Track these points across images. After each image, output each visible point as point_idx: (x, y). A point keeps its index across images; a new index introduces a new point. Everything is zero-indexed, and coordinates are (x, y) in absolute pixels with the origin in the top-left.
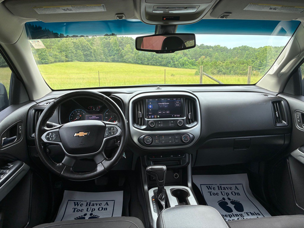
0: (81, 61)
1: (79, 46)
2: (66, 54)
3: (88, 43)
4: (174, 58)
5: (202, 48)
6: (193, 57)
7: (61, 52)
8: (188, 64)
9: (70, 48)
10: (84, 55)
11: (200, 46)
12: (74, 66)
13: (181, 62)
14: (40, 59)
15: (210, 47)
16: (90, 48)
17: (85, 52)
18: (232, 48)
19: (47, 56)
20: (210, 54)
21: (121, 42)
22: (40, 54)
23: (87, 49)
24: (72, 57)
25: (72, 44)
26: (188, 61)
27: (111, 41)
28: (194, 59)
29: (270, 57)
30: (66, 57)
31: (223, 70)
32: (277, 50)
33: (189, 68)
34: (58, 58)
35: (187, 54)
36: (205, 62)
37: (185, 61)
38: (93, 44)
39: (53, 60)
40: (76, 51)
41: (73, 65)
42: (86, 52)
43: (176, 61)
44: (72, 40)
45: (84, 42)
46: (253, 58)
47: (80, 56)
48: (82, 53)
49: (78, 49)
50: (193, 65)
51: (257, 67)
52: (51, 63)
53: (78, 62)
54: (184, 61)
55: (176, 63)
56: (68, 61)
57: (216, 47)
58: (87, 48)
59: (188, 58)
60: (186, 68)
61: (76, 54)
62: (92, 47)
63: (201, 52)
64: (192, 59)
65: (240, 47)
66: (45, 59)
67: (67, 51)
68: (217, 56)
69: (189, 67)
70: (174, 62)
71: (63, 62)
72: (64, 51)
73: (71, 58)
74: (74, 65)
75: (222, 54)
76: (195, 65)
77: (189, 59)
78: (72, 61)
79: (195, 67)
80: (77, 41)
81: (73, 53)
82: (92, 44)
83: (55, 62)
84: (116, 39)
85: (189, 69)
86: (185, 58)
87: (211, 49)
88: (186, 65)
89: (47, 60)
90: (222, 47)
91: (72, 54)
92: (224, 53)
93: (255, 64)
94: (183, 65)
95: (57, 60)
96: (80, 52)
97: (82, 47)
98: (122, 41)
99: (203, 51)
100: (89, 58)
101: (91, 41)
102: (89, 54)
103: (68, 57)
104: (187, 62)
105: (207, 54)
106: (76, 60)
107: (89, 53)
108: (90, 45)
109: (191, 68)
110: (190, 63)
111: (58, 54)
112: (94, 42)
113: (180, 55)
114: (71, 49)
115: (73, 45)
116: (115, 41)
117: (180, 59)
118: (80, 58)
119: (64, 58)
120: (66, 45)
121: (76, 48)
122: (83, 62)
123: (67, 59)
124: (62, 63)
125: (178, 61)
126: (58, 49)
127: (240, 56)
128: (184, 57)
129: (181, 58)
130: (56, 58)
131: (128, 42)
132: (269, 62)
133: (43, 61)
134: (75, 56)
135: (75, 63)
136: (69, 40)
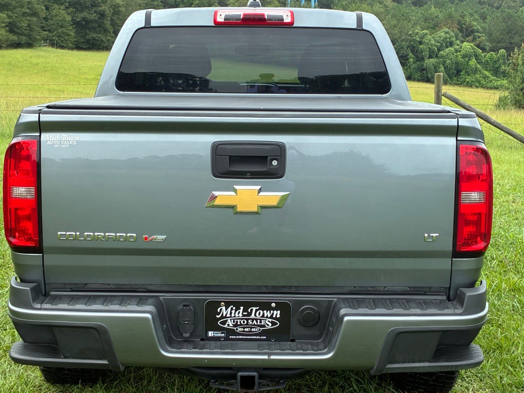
0: (62, 47)
2: (9, 17)
4: (420, 43)
6: (498, 42)
8: (476, 71)
10: (75, 23)
12: (37, 64)
13: (448, 62)
17: (82, 11)
24: (31, 30)
26: (476, 56)
28: (502, 51)
30: (11, 31)
33: (483, 87)
35: (473, 32)
37: (464, 57)
40: (47, 8)
41: (35, 61)
42: (85, 14)
43: (430, 57)
47: (62, 27)
48: (69, 18)
50: (496, 72)
53: (50, 49)
54: (460, 59)
55: (429, 62)
56: (17, 45)
59: (478, 46)
60: (469, 85)
61: (46, 19)
64: (495, 49)
67: (15, 8)
69: (479, 82)
70: (423, 59)
73: (29, 36)
74: (39, 61)
76: (505, 75)
77: (484, 50)
78: (29, 45)
79: (505, 82)
81: (35, 14)
85: (480, 90)
86: (467, 46)
88: (468, 74)
91: (35, 19)
94: (458, 72)
96: (62, 14)
100: (95, 35)
102: (95, 21)
103: (19, 28)
104: (473, 62)
106: (45, 40)
107: (94, 17)
109: (489, 85)
110: (486, 65)
113: (447, 33)
114: (29, 3)
117: (447, 50)
118: (59, 36)
122: (70, 52)
123: (14, 38)
125: (437, 56)
128: (462, 42)
129: (451, 44)
134: (42, 27)
135: (42, 53)
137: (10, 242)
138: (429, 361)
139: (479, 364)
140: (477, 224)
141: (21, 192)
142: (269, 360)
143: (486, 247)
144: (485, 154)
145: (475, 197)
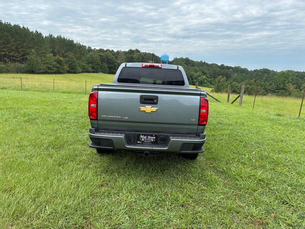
0: (105, 73)
1: (105, 59)
2: (92, 65)
3: (113, 57)
4: (193, 76)
5: (222, 68)
6: (212, 76)
7: (88, 63)
8: (206, 83)
9: (96, 60)
10: (109, 67)
11: (220, 66)
13: (199, 80)
14: (70, 68)
15: (231, 68)
16: (115, 61)
18: (253, 70)
19: (76, 66)
20: (229, 74)
21: (143, 58)
22: (71, 64)
23: (112, 63)
24: (98, 68)
25: (99, 56)
26: (206, 79)
27: (134, 56)
28: (213, 78)
29: (287, 81)
30: (93, 69)
31: (237, 90)
32: (298, 75)
34: (85, 69)
35: (206, 73)
36: (221, 81)
38: (118, 57)
39: (81, 70)
40: (102, 63)
41: (98, 76)
42: (111, 65)
43: (195, 79)
44: (99, 53)
45: (110, 56)
46: (272, 81)
47: (105, 68)
48: (107, 66)
49: (104, 62)
50: (211, 83)
51: (274, 90)
52: (79, 73)
53: (102, 73)
54: (202, 80)
55: (195, 80)
56: (94, 72)
57: (236, 68)
58: (112, 61)
59: (207, 77)
60: (204, 86)
61: (101, 66)
62: (116, 61)
63: (220, 72)
64: (211, 78)
65: (261, 70)
66: (74, 69)
67: (94, 63)
68: (236, 77)
69: (207, 86)
70: (193, 80)
71: (89, 72)
72: (91, 63)
73: (97, 70)
75: (241, 75)
76: (213, 84)
77: (208, 78)
78: (97, 72)
79: (213, 86)
80: (103, 54)
81: (99, 65)
82: (116, 58)
83: (83, 72)
84: (139, 54)
85: (207, 88)
86: (204, 77)
87: (231, 70)
88: (204, 84)
89: (75, 70)
90: (242, 68)
92: (244, 74)
93: (272, 87)
94: (202, 83)
95: (85, 70)
96: (105, 65)
97: (107, 60)
98: (144, 56)
99: (222, 71)
100: (113, 70)
101: (116, 55)
103: (94, 68)
104: (205, 81)
105: (226, 74)
106: (101, 71)
107: (113, 66)
108: (114, 58)
109: (209, 87)
110: (208, 82)
111: (86, 65)
112: (118, 56)
113: (199, 73)
114: (97, 62)
115: (99, 58)
116: (139, 56)
117: (199, 78)
118: (104, 70)
119: (90, 69)
120: (94, 57)
121: (102, 61)
122: (107, 74)
124: (89, 74)
125: (197, 79)
126: (86, 61)
127: (259, 78)
128: (203, 76)
129: (200, 76)
130: (84, 69)
131: (150, 58)
132: (286, 86)
133: (72, 71)
134: (100, 68)
135: (100, 74)
136: (96, 53)
137: (90, 118)
138: (191, 151)
139: (203, 152)
140: (204, 118)
141: (93, 105)
142: (152, 149)
143: (206, 123)
144: (207, 100)
145: (204, 111)
